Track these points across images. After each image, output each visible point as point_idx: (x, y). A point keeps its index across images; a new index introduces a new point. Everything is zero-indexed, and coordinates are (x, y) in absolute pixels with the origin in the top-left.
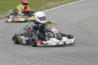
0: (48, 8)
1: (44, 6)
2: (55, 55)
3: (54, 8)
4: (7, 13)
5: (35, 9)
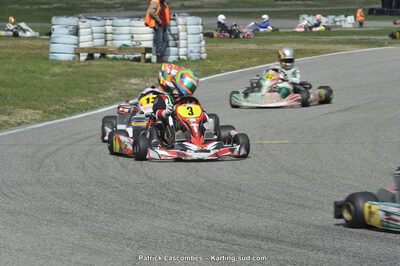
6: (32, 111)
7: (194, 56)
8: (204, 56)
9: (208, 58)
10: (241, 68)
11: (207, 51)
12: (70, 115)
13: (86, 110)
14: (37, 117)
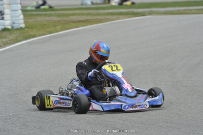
7: (16, 26)
8: (23, 26)
9: (26, 27)
10: (50, 33)
11: (25, 22)
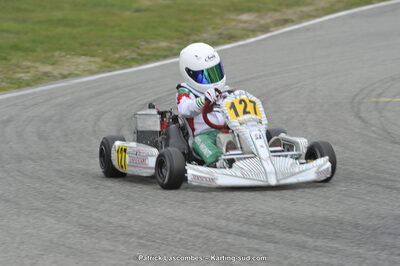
0: (231, 38)
1: (214, 29)
2: (255, 230)
3: (255, 36)
4: (64, 56)
5: (177, 41)
6: (88, 59)
12: (140, 64)
13: (165, 57)
14: (94, 67)
